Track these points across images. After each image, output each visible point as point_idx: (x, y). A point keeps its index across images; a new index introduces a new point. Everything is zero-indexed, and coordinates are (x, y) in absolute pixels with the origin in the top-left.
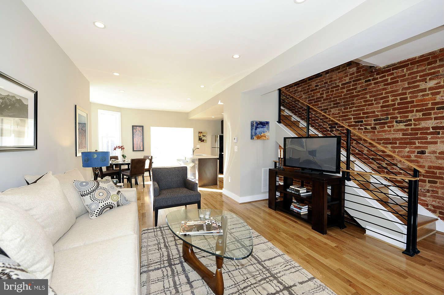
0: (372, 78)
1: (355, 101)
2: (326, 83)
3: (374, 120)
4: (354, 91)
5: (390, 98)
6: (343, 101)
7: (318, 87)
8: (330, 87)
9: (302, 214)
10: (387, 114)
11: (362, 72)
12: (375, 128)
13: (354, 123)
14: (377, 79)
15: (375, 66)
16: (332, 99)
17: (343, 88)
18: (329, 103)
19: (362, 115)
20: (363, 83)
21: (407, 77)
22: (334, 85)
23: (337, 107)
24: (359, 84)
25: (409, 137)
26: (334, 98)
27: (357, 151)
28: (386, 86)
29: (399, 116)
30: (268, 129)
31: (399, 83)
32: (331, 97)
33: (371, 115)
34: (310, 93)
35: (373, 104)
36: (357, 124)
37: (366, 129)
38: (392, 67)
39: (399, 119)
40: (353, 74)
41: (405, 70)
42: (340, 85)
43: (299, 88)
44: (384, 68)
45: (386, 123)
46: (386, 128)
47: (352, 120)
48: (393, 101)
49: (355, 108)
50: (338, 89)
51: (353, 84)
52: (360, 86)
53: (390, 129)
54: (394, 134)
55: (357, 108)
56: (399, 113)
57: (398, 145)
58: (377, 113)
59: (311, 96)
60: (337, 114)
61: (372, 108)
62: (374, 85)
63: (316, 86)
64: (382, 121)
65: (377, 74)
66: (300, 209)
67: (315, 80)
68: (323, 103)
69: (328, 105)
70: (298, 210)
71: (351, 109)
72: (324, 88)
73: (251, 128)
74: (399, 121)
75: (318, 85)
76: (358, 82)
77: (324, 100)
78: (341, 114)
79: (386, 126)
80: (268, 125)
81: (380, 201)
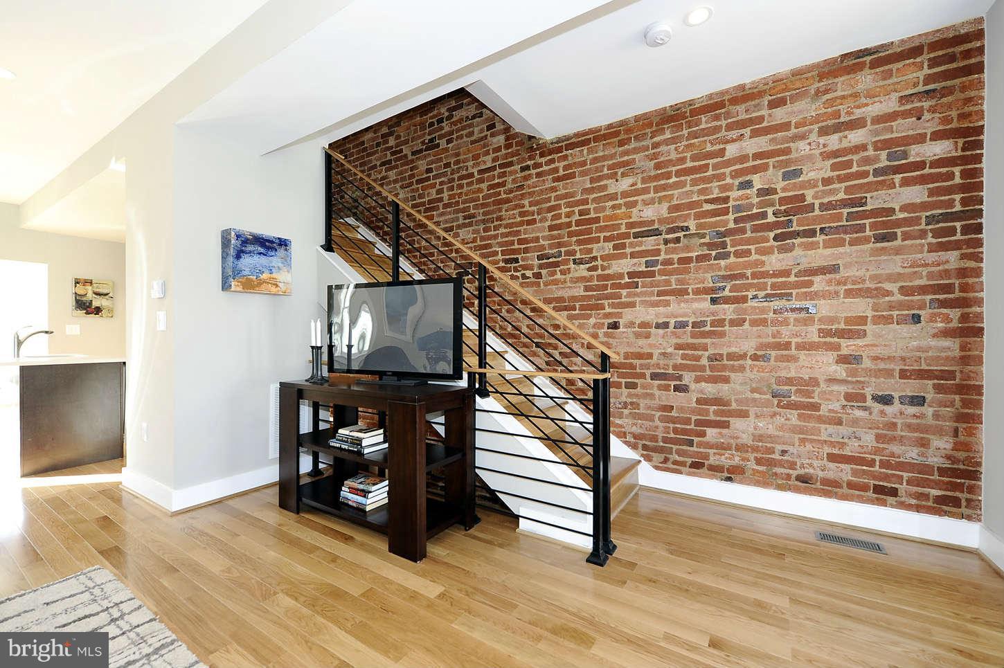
0: (533, 162)
1: (503, 213)
2: (447, 165)
3: (539, 258)
4: (502, 189)
5: (564, 210)
6: (482, 211)
7: (431, 175)
8: (456, 176)
9: (368, 509)
10: (560, 245)
11: (514, 148)
12: (538, 276)
13: (503, 265)
14: (540, 165)
15: (537, 137)
16: (461, 206)
17: (481, 181)
18: (455, 215)
19: (516, 246)
20: (516, 172)
21: (588, 167)
22: (464, 172)
23: (470, 225)
24: (511, 173)
25: (595, 293)
26: (464, 202)
27: (510, 328)
28: (556, 184)
29: (577, 248)
30: (287, 261)
31: (577, 179)
32: (457, 199)
33: (532, 245)
34: (415, 186)
35: (534, 221)
36: (509, 265)
37: (524, 276)
38: (565, 143)
39: (578, 256)
40: (498, 149)
41: (585, 152)
42: (476, 174)
43: (390, 173)
44: (552, 143)
45: (556, 265)
46: (558, 276)
47: (500, 257)
48: (568, 215)
49: (505, 228)
50: (472, 183)
51: (499, 173)
52: (513, 180)
53: (564, 277)
54: (571, 287)
55: (508, 230)
56: (579, 242)
57: (577, 312)
58: (542, 242)
59: (417, 194)
60: (471, 242)
61: (533, 230)
62: (536, 178)
63: (429, 171)
64: (551, 260)
65: (542, 155)
66: (364, 496)
67: (425, 157)
68: (442, 214)
69: (453, 220)
70: (360, 499)
71: (497, 232)
72: (444, 176)
73: (223, 252)
74: (579, 259)
75: (431, 168)
76: (509, 169)
77: (446, 206)
78: (479, 243)
79: (558, 271)
80: (286, 250)
81: (547, 440)
